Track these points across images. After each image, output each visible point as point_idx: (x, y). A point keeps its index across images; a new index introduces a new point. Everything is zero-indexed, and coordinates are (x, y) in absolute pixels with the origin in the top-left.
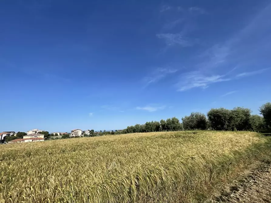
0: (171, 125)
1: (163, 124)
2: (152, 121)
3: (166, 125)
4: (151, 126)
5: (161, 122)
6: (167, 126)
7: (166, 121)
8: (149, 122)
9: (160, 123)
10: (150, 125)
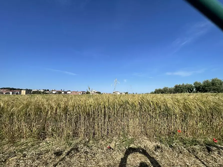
0: (210, 87)
1: (197, 86)
2: (183, 84)
3: (201, 87)
4: (182, 89)
5: (194, 84)
6: (203, 88)
7: (202, 83)
8: (179, 85)
9: (194, 86)
10: (180, 88)
